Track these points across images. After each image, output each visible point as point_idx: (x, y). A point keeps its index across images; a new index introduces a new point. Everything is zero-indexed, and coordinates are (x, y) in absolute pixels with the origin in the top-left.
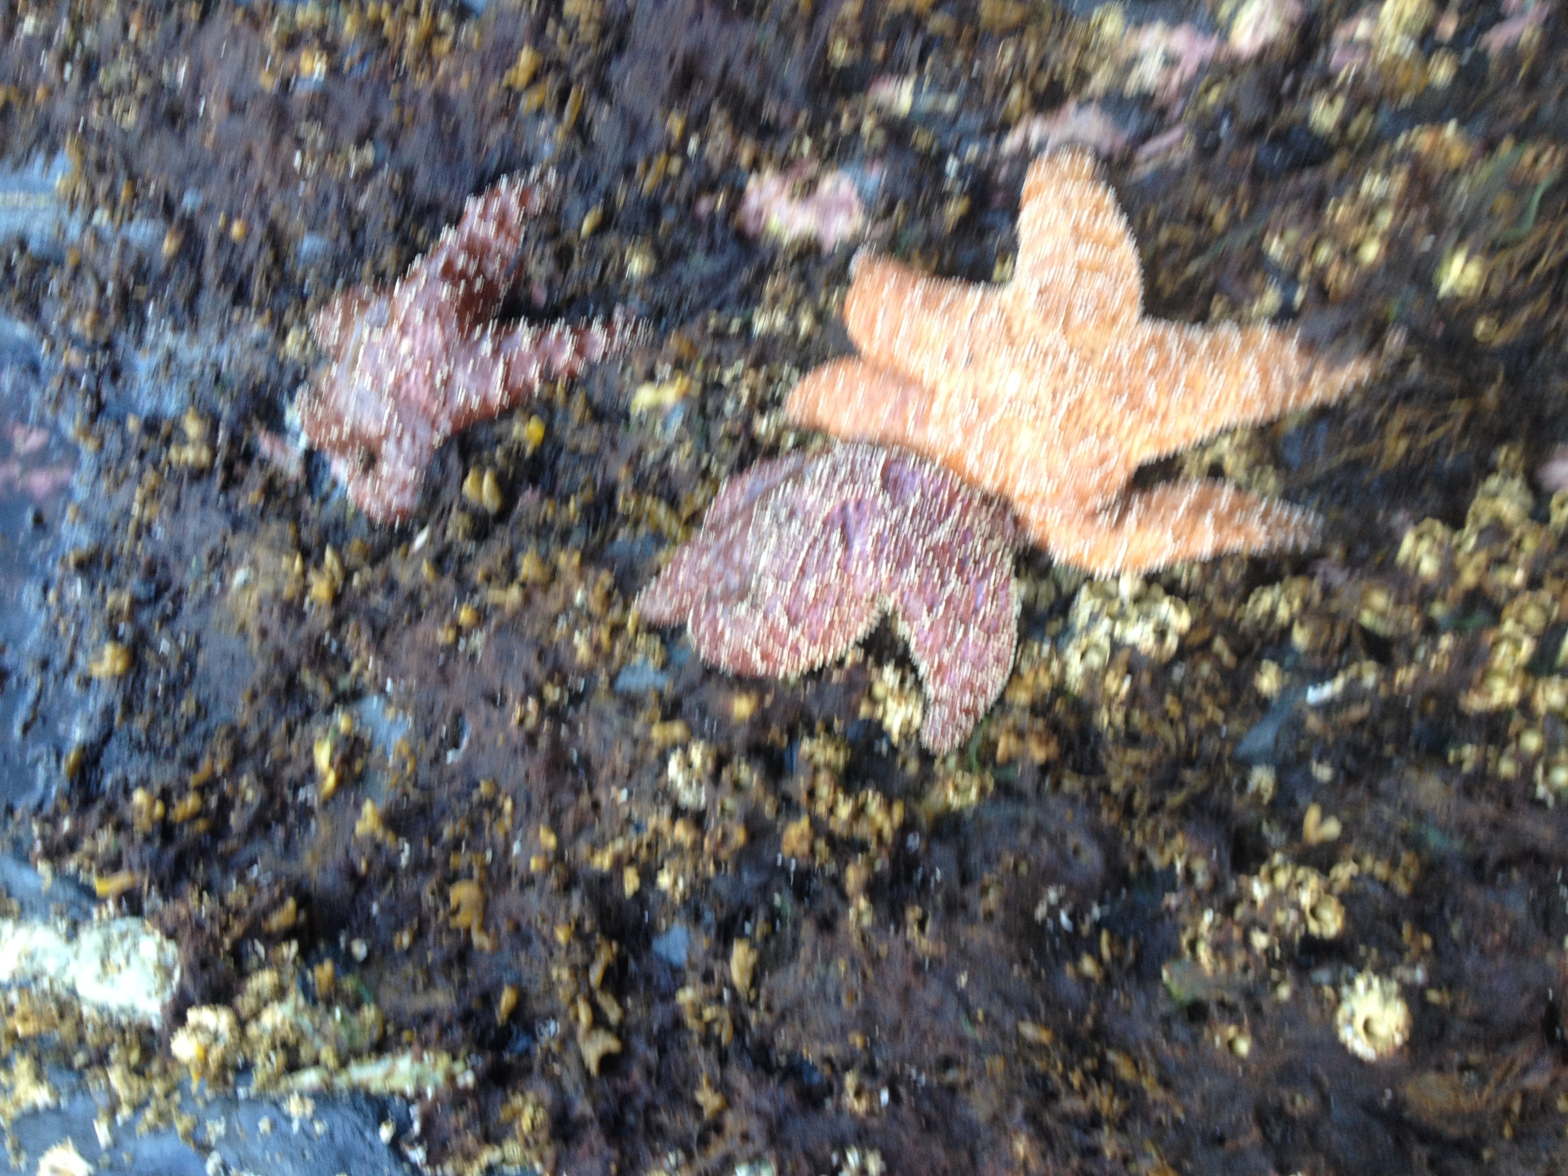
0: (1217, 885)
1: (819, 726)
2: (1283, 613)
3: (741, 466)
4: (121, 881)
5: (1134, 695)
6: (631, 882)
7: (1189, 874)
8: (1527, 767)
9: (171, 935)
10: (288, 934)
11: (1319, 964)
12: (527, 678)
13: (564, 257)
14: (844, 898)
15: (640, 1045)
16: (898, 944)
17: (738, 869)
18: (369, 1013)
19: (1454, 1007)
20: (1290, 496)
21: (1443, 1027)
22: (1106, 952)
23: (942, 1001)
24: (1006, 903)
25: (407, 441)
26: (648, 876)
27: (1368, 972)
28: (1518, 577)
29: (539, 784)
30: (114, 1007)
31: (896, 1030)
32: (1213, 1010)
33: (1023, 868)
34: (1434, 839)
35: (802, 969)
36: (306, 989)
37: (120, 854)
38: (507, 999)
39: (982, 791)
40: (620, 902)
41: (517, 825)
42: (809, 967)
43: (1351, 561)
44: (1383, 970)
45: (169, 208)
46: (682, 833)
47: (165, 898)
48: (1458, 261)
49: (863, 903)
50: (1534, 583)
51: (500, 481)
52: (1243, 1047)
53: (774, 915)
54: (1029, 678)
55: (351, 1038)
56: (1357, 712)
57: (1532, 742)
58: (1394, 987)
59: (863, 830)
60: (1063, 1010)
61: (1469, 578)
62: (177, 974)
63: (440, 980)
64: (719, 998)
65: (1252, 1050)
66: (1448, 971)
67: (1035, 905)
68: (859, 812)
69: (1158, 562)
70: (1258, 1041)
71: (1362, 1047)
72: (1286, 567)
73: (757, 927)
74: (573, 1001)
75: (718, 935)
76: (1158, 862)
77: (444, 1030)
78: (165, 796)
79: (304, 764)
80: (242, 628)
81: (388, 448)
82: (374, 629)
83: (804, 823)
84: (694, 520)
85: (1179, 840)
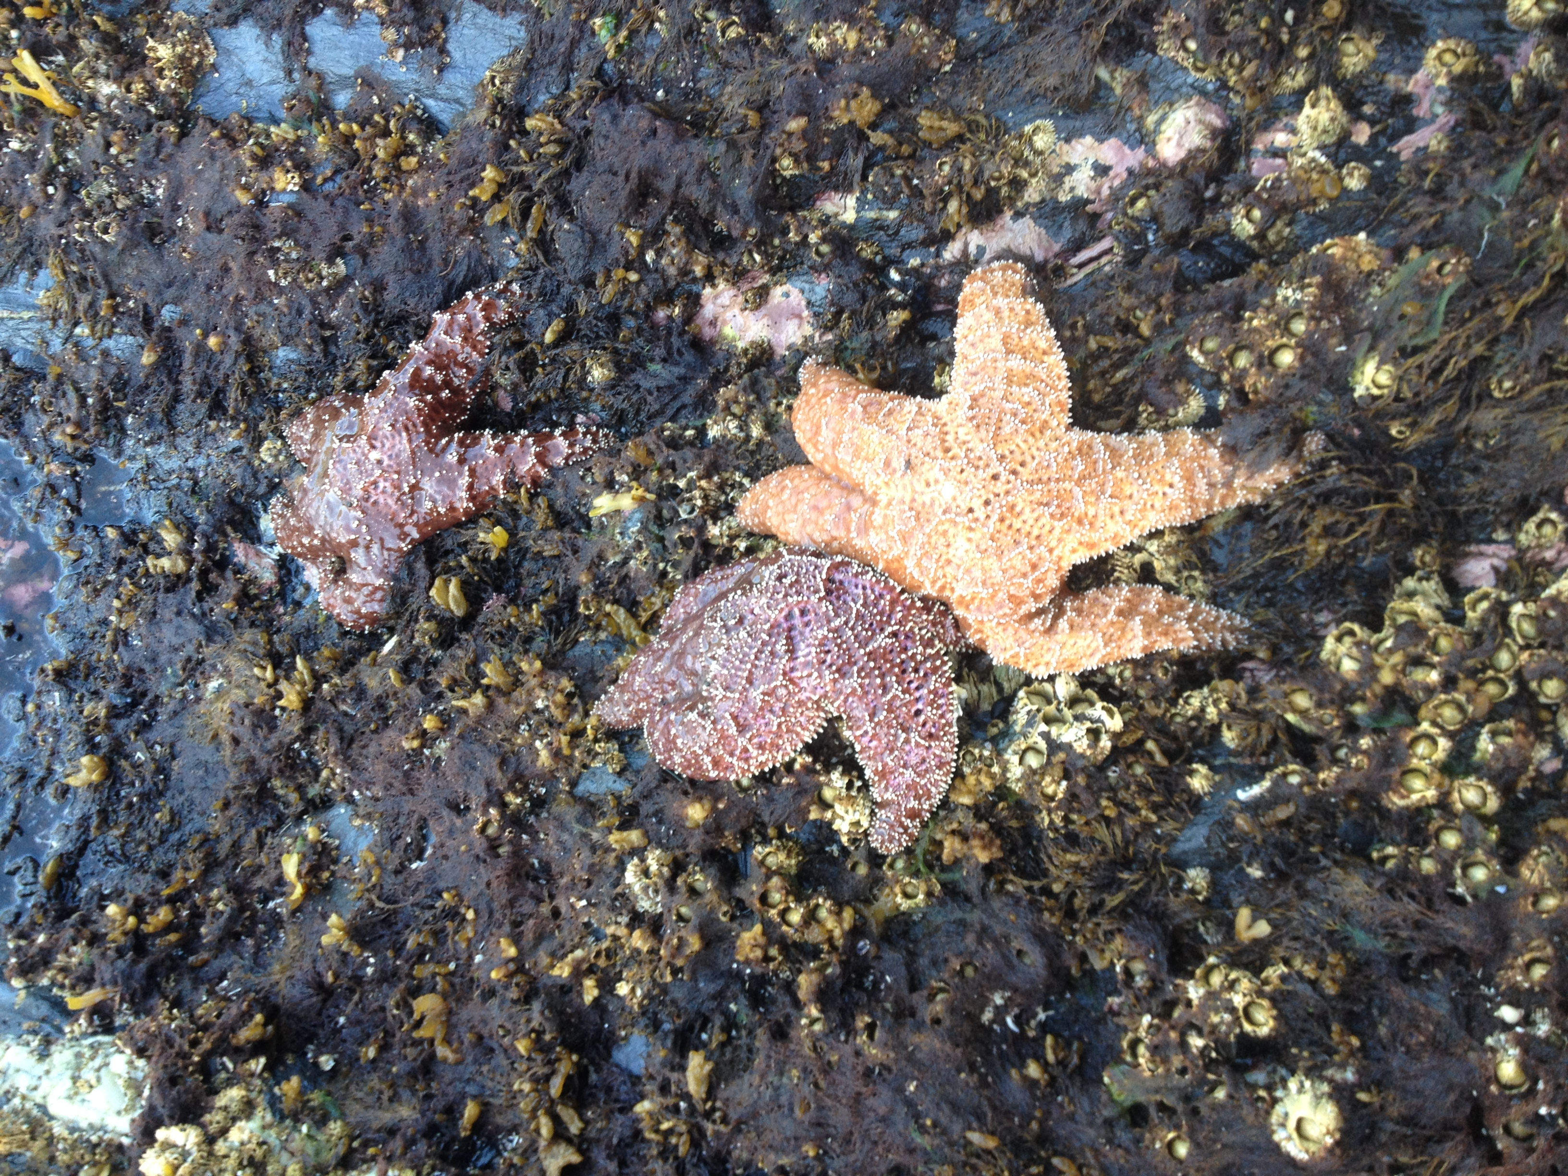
0: (1155, 987)
1: (771, 832)
2: (1212, 713)
3: (696, 572)
4: (94, 995)
5: (1072, 796)
6: (590, 991)
7: (1129, 974)
8: (1447, 867)
9: (141, 1052)
10: (257, 1048)
11: (1254, 1067)
12: (488, 785)
13: (527, 366)
14: (798, 1005)
15: (600, 1157)
16: (848, 1049)
17: (694, 978)
18: (335, 1128)
19: (1382, 1108)
20: (1216, 599)
21: (1374, 1127)
22: (1051, 1057)
23: (892, 1111)
24: (952, 1009)
25: (375, 548)
26: (607, 984)
27: (1300, 1076)
28: (1434, 676)
29: (501, 893)
30: (84, 1125)
31: (847, 1140)
32: (1153, 1112)
33: (969, 972)
34: (1361, 939)
35: (756, 1080)
36: (274, 1103)
37: (93, 967)
38: (470, 1111)
39: (929, 894)
40: (580, 1012)
41: (481, 936)
42: (763, 1076)
43: (1277, 661)
44: (1314, 1072)
45: (148, 321)
46: (639, 941)
47: (137, 1014)
48: (1370, 367)
49: (814, 1012)
50: (1449, 683)
51: (465, 586)
52: (1182, 1150)
53: (730, 1023)
54: (971, 780)
55: (317, 1153)
56: (1283, 813)
57: (1451, 839)
58: (1325, 1088)
59: (814, 935)
60: (1009, 1114)
61: (1387, 677)
62: (146, 1093)
63: (405, 1094)
64: (676, 1110)
65: (1190, 1154)
66: (1376, 1070)
67: (982, 1011)
68: (811, 917)
69: (1092, 664)
70: (1196, 1144)
71: (1295, 1149)
72: (1214, 668)
73: (713, 1036)
74: (534, 1116)
75: (675, 1043)
76: (1098, 964)
77: (410, 1143)
78: (138, 909)
79: (273, 874)
80: (215, 736)
81: (358, 555)
82: (342, 739)
83: (758, 928)
84: (650, 625)
85: (1118, 942)
